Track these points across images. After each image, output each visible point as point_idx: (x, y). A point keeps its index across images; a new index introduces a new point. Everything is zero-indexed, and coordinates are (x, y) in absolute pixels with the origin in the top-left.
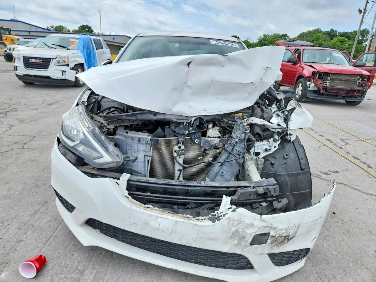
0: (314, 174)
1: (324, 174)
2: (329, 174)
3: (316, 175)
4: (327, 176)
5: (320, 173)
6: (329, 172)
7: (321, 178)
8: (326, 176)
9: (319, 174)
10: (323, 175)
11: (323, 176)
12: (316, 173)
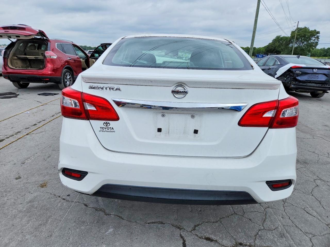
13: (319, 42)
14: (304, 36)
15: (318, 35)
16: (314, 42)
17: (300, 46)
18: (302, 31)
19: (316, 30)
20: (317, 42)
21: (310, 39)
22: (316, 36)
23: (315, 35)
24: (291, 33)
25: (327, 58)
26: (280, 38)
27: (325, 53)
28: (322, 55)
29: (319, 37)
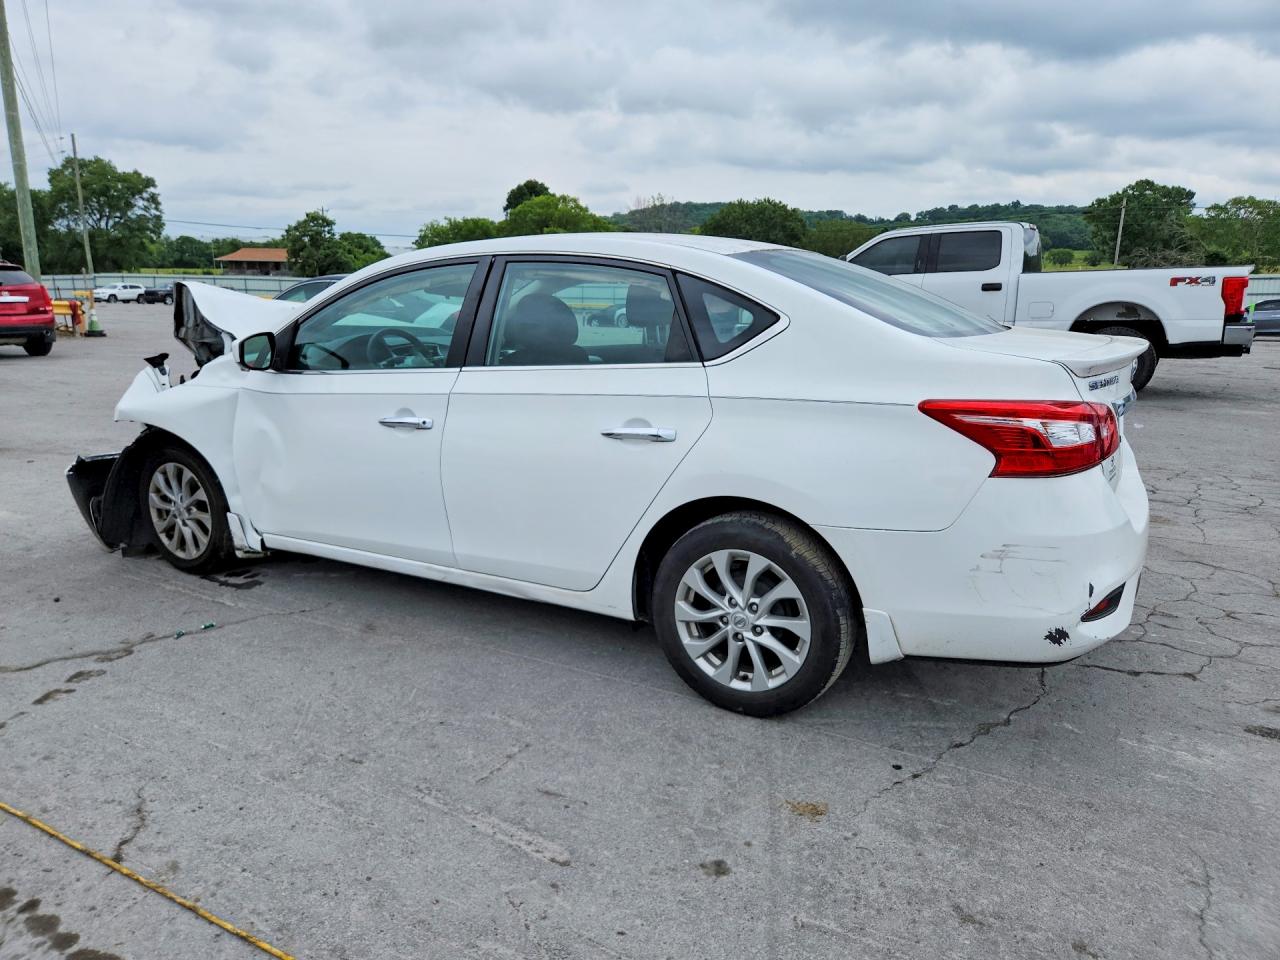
0: (121, 657)
1: (90, 672)
2: (70, 680)
3: (114, 656)
4: (77, 670)
5: (102, 671)
6: (72, 686)
7: (96, 657)
8: (82, 669)
9: (105, 666)
10: (91, 669)
11: (91, 665)
12: (114, 663)
13: (165, 218)
14: (105, 192)
15: (151, 190)
16: (147, 215)
17: (99, 228)
18: (91, 173)
19: (140, 171)
20: (158, 218)
21: (130, 206)
22: (145, 195)
23: (140, 192)
24: (48, 177)
25: (199, 271)
26: (6, 192)
27: (177, 255)
28: (170, 262)
29: (160, 199)
